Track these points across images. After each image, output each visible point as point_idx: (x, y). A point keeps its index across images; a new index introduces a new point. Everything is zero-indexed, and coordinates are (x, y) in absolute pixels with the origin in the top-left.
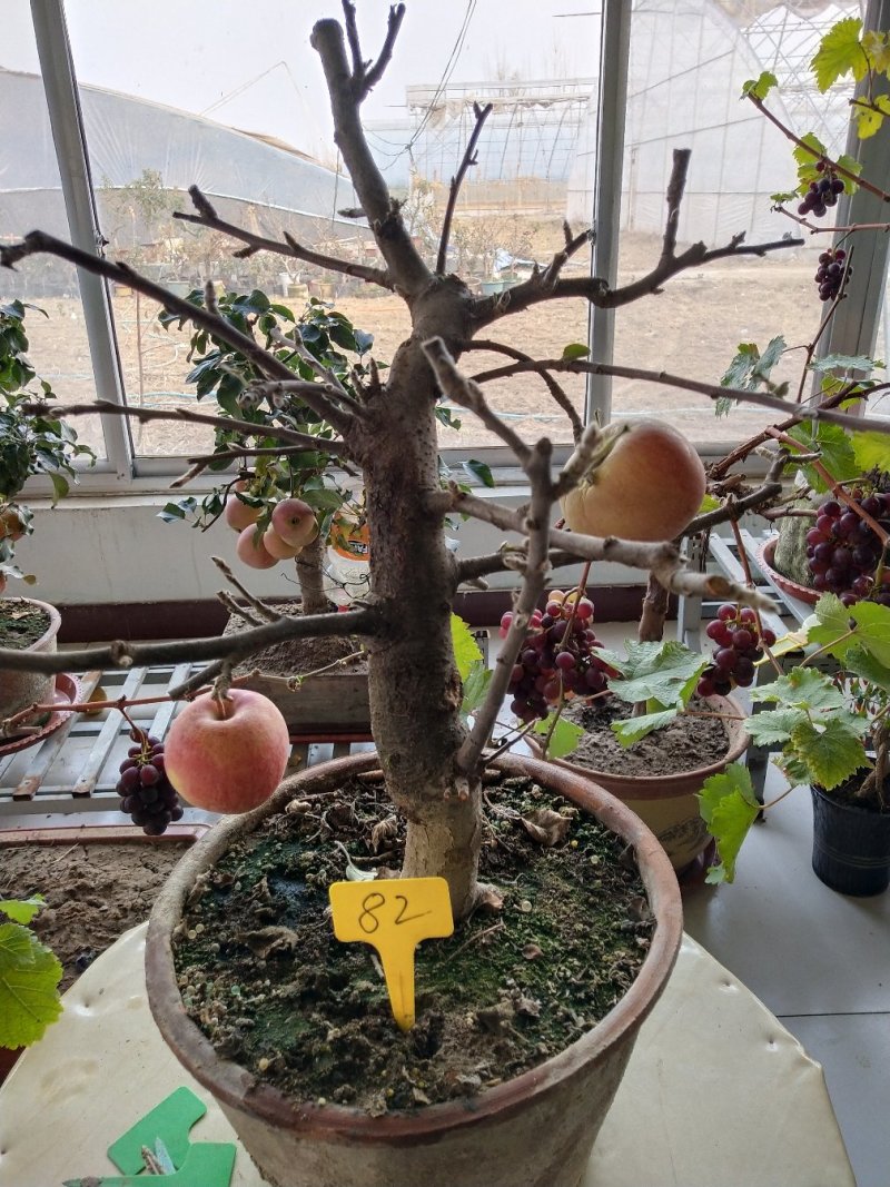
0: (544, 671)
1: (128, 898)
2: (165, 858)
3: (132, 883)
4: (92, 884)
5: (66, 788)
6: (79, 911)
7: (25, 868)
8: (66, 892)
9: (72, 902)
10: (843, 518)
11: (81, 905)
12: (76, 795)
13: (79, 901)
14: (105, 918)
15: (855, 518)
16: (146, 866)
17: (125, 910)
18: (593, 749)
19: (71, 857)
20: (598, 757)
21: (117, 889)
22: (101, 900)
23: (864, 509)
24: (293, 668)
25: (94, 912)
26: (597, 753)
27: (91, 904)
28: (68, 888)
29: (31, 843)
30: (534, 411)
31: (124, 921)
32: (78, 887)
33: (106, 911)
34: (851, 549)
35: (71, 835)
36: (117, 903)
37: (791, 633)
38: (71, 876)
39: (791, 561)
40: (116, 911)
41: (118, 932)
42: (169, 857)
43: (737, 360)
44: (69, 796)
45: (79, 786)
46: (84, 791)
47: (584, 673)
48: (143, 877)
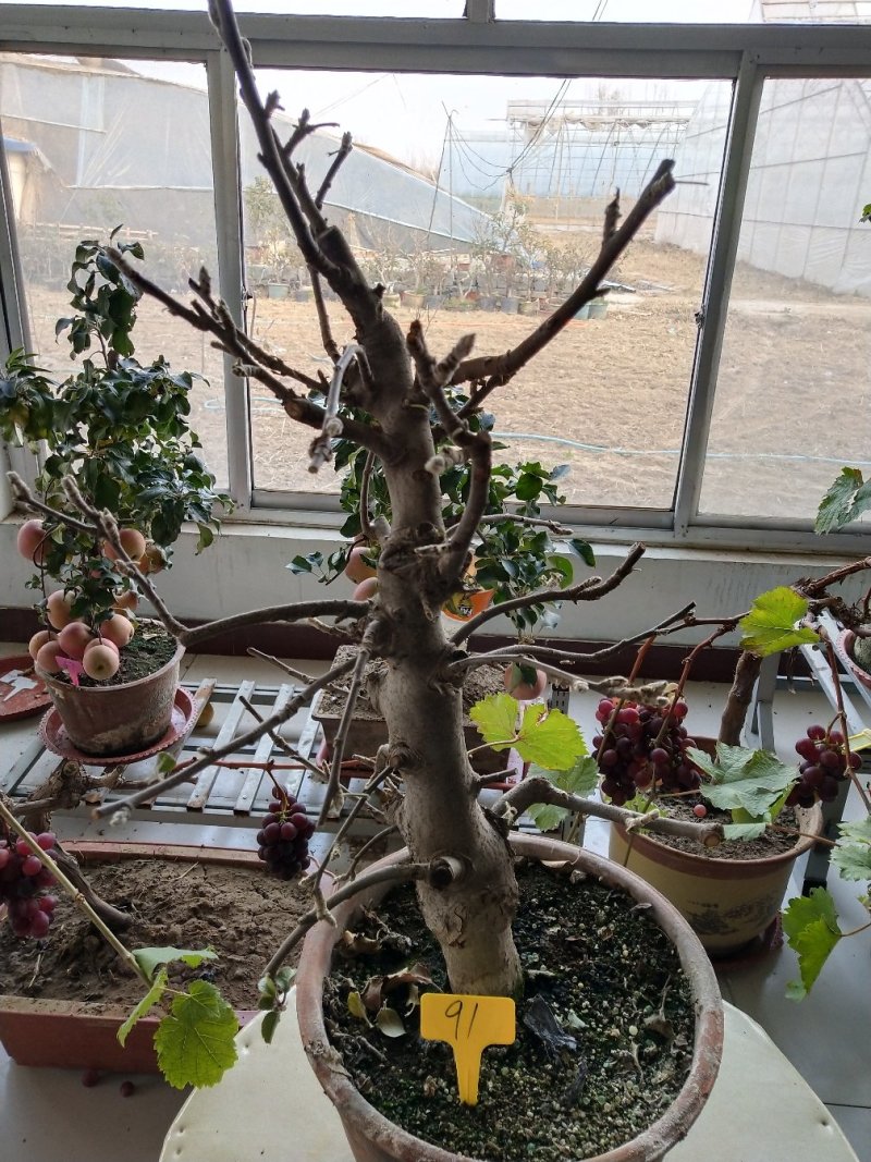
0: (637, 759)
1: (245, 922)
2: (274, 884)
3: (245, 907)
4: (212, 904)
5: (181, 801)
6: (201, 929)
7: (154, 882)
8: (190, 909)
9: (194, 920)
11: (203, 923)
12: (190, 809)
13: (200, 918)
14: (223, 938)
16: (257, 890)
17: (240, 933)
19: (192, 875)
21: (234, 911)
22: (220, 920)
25: (214, 931)
27: (212, 923)
28: (193, 905)
29: (158, 857)
31: (241, 943)
32: (200, 906)
33: (224, 931)
35: (192, 853)
36: (234, 925)
38: (194, 894)
40: (232, 932)
41: (235, 953)
42: (278, 884)
43: (840, 482)
44: (184, 809)
45: (193, 800)
46: (197, 805)
47: (676, 769)
48: (255, 902)
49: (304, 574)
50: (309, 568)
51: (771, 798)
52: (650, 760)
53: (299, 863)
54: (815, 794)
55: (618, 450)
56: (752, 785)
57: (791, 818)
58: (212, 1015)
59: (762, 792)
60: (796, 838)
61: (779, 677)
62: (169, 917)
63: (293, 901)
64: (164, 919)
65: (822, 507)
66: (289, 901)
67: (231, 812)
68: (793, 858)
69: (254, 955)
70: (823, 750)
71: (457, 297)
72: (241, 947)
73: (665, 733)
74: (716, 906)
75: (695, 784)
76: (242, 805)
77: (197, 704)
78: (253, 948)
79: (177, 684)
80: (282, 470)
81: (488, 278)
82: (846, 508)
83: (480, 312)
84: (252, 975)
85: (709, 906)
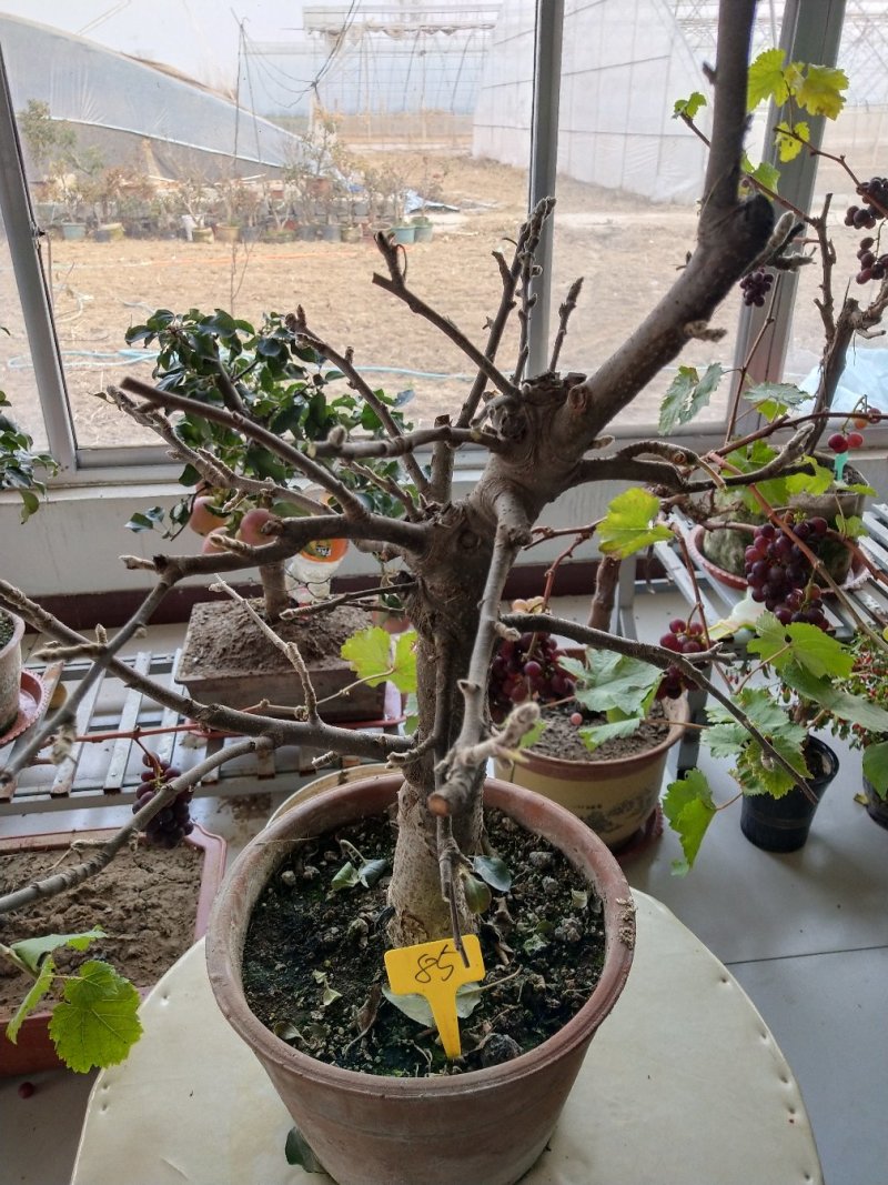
0: (511, 675)
1: (131, 899)
2: (157, 857)
3: (130, 885)
4: (93, 888)
5: (43, 789)
6: (85, 915)
7: (25, 876)
8: (69, 897)
9: (76, 906)
10: (778, 541)
11: (86, 908)
12: (54, 796)
13: (82, 904)
14: (110, 920)
15: (788, 542)
16: (140, 866)
17: (128, 911)
18: (548, 735)
19: (67, 862)
20: (554, 743)
21: (117, 891)
22: (104, 903)
23: (795, 533)
24: (260, 666)
25: (99, 915)
26: (553, 739)
27: (95, 907)
28: (72, 892)
29: (25, 850)
30: (455, 370)
31: (130, 921)
32: (80, 891)
33: (110, 913)
34: (784, 567)
35: (64, 840)
36: (119, 905)
37: (722, 620)
39: (719, 549)
40: (119, 912)
41: (124, 932)
42: (162, 857)
43: (678, 381)
44: (48, 797)
45: (56, 786)
46: (62, 791)
47: (550, 679)
48: (140, 877)
49: (145, 530)
50: (150, 525)
51: (642, 695)
52: (524, 674)
53: (182, 829)
54: (682, 685)
55: (460, 375)
56: (624, 684)
57: (660, 714)
58: (108, 993)
59: (633, 689)
60: (667, 731)
61: (637, 583)
62: (48, 908)
63: (180, 871)
64: (41, 912)
65: (664, 408)
66: (176, 871)
67: (101, 792)
68: (665, 750)
69: (145, 931)
70: (685, 641)
71: (275, 227)
72: (131, 925)
73: (536, 646)
74: (600, 807)
75: (570, 691)
76: (111, 783)
77: (46, 686)
78: (142, 924)
79: (21, 667)
80: (107, 428)
81: (305, 204)
82: (685, 407)
83: (301, 243)
84: (147, 951)
85: (593, 807)
